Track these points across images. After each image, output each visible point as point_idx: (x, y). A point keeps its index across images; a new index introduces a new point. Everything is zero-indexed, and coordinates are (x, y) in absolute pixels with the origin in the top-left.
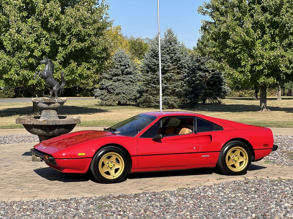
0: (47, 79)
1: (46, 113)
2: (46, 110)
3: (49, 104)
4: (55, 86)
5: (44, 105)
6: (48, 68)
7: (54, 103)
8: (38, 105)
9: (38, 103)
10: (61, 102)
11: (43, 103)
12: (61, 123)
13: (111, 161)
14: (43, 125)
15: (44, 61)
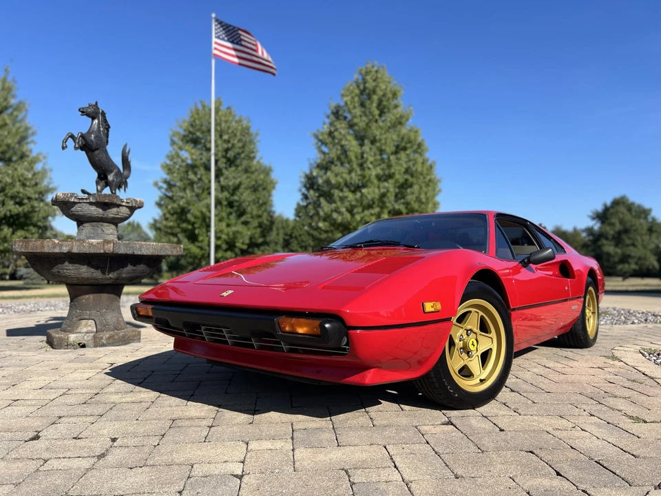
0: (97, 152)
1: (92, 231)
2: (94, 223)
3: (105, 205)
4: (111, 172)
5: (93, 208)
6: (99, 127)
7: (119, 206)
8: (73, 209)
9: (75, 203)
10: (134, 205)
12: (145, 252)
13: (467, 331)
14: (100, 254)
15: (89, 110)
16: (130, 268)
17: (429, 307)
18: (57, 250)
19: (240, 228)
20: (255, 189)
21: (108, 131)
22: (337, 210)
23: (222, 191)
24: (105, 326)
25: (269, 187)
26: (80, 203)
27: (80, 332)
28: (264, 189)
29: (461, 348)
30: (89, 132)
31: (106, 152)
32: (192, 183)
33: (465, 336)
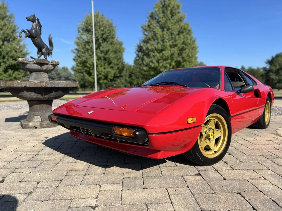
0: (36, 39)
1: (36, 76)
2: (37, 72)
3: (41, 64)
4: (44, 48)
5: (36, 65)
6: (36, 26)
7: (47, 64)
8: (27, 66)
9: (27, 63)
10: (55, 64)
11: (34, 63)
12: (60, 86)
13: (209, 129)
14: (39, 87)
15: (31, 18)
16: (54, 93)
17: (190, 121)
18: (20, 86)
19: (109, 70)
20: (115, 52)
21: (41, 28)
22: (152, 62)
23: (101, 53)
24: (45, 119)
25: (122, 51)
26: (29, 63)
27: (34, 122)
28: (120, 52)
29: (206, 137)
30: (32, 29)
31: (40, 38)
32: (88, 50)
33: (208, 131)
